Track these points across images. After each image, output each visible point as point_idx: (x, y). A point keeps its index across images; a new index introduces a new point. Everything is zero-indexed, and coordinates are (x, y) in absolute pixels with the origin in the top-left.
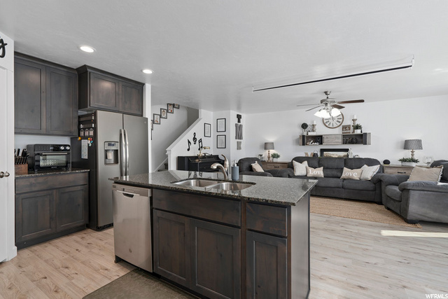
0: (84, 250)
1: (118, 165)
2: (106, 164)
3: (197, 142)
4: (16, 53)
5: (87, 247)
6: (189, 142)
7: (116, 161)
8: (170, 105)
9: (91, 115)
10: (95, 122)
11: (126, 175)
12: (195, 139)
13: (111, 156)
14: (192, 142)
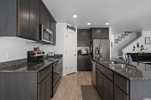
0: (88, 75)
1: (99, 54)
2: (95, 54)
3: (140, 47)
4: (78, 30)
5: (89, 75)
6: (134, 47)
7: (98, 54)
8: (127, 32)
9: (92, 41)
10: (93, 42)
11: (101, 57)
12: (138, 46)
13: (97, 52)
14: (136, 47)
